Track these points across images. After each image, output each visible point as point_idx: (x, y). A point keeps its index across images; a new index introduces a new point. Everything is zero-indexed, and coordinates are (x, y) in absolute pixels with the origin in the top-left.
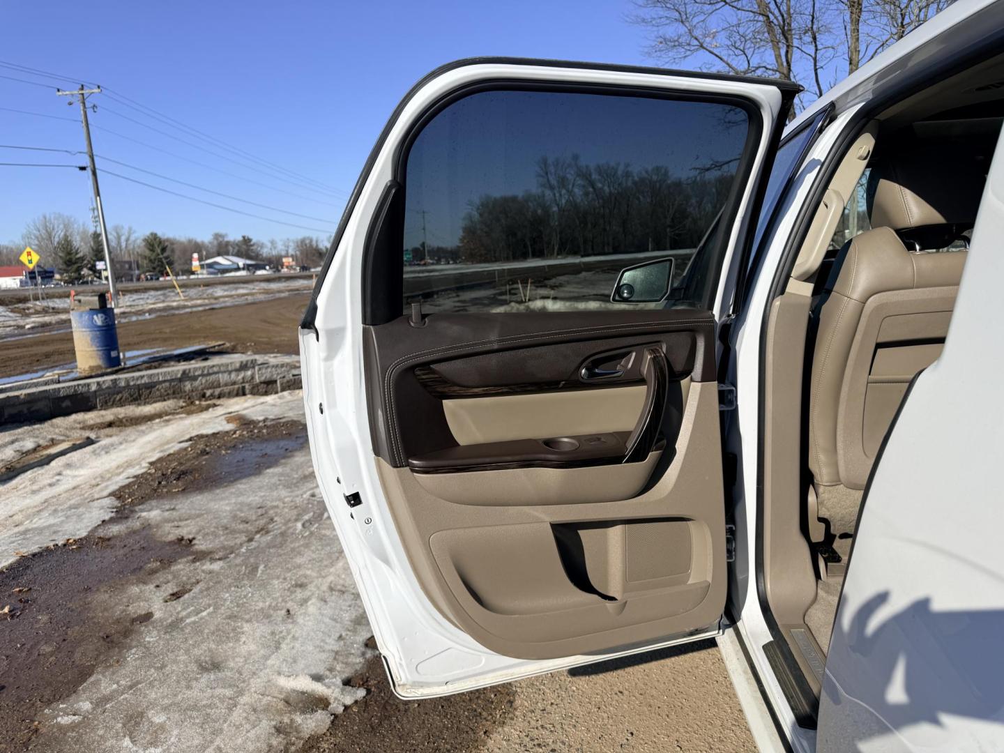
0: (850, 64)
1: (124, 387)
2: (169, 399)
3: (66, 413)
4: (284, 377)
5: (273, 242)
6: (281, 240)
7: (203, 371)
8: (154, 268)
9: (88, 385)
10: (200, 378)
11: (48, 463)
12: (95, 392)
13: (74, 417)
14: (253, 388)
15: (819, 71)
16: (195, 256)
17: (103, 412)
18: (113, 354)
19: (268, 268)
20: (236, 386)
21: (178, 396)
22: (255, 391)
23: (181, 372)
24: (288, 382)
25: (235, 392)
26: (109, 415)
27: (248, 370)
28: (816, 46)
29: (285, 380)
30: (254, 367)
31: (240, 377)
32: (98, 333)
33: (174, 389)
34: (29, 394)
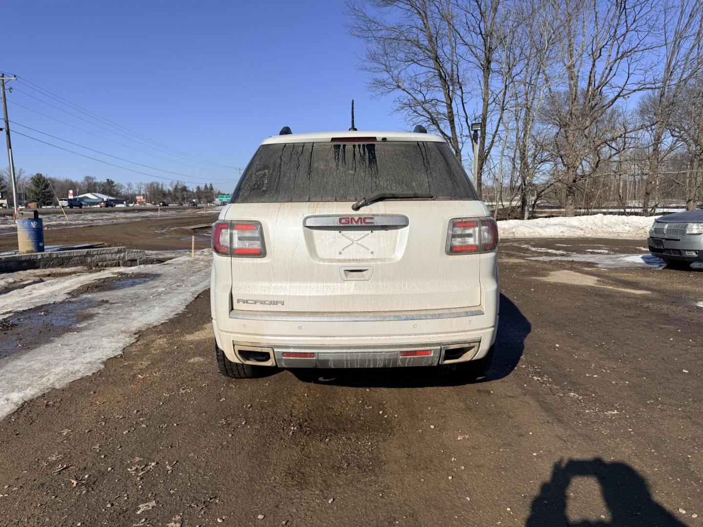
0: (484, 101)
1: (55, 258)
2: (78, 266)
3: (25, 269)
4: (141, 258)
5: (129, 185)
6: (136, 183)
7: (97, 252)
8: (39, 199)
9: (37, 255)
10: (96, 256)
11: (23, 288)
12: (40, 259)
13: (28, 271)
14: (124, 263)
15: (465, 104)
16: (71, 192)
17: (43, 270)
18: (41, 244)
19: (125, 202)
20: (115, 262)
21: (84, 265)
22: (125, 264)
23: (86, 252)
24: (143, 261)
25: (114, 264)
26: (47, 271)
27: (122, 253)
28: (462, 91)
29: (142, 260)
30: (125, 252)
31: (117, 257)
32: (33, 232)
33: (82, 261)
34: (7, 258)
